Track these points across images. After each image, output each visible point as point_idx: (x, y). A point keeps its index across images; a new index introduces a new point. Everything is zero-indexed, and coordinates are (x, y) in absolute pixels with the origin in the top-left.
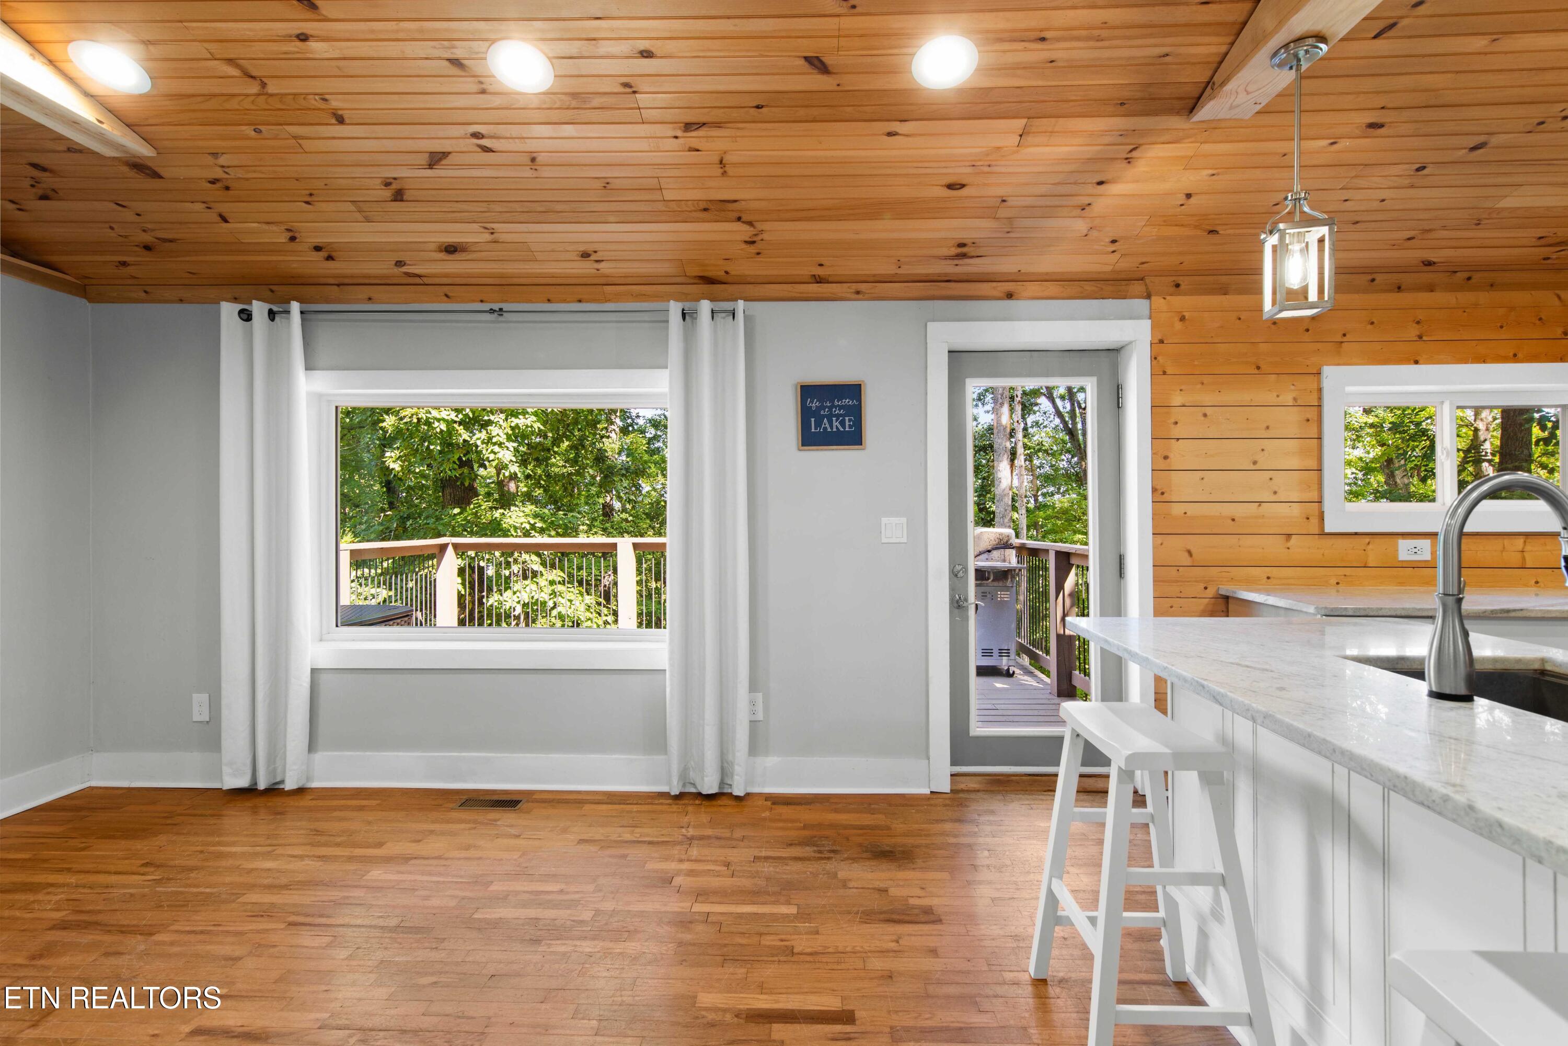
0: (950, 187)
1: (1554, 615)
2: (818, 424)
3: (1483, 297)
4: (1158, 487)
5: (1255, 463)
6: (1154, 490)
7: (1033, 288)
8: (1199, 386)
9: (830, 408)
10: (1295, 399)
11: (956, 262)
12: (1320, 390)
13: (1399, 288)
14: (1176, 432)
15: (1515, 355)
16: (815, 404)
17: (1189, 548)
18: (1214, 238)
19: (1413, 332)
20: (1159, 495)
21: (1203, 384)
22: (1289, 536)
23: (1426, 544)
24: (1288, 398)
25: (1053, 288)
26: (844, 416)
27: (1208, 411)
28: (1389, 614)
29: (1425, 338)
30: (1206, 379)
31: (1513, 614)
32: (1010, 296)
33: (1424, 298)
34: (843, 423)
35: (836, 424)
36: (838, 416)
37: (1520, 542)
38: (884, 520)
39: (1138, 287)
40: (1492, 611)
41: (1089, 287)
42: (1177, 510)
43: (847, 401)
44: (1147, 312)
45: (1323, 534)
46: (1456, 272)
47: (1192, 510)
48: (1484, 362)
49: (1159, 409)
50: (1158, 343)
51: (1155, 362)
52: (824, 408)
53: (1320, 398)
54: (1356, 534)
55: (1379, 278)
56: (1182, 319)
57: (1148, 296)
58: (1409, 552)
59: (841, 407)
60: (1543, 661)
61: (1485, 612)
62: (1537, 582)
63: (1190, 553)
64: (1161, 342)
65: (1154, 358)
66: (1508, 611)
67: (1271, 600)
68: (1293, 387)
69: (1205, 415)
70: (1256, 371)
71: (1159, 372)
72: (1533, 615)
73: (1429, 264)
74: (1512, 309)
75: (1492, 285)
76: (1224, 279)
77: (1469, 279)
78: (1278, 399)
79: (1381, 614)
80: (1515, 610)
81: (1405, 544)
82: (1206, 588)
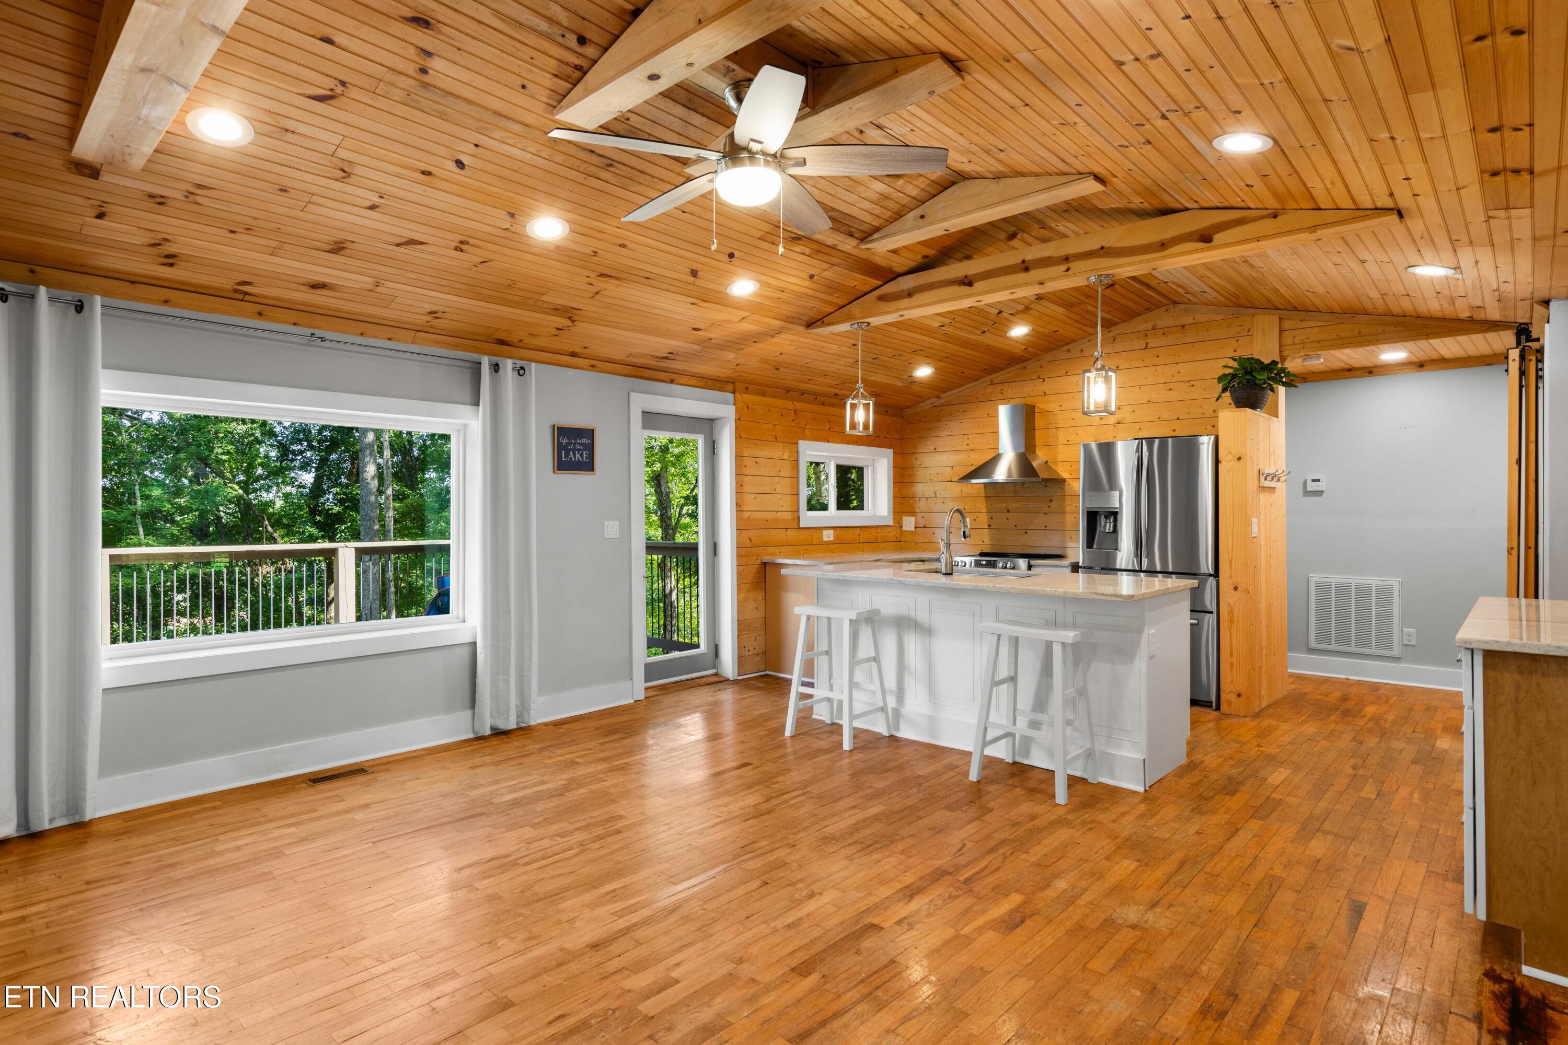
0: (694, 329)
2: (567, 455)
4: (738, 503)
5: (774, 490)
7: (683, 379)
8: (754, 446)
9: (574, 444)
10: (789, 457)
11: (663, 360)
12: (798, 452)
13: (824, 404)
14: (745, 471)
15: (857, 441)
16: (565, 441)
17: (750, 537)
18: (777, 372)
19: (827, 426)
20: (739, 506)
21: (756, 445)
22: (787, 529)
23: (831, 532)
24: (786, 456)
25: (694, 381)
26: (582, 450)
27: (758, 460)
30: (757, 442)
32: (672, 382)
34: (582, 455)
35: (578, 456)
36: (579, 450)
37: (859, 530)
38: (606, 523)
39: (730, 387)
41: (710, 383)
42: (746, 516)
43: (584, 441)
44: (733, 401)
45: (799, 528)
47: (755, 515)
49: (739, 457)
50: (738, 420)
51: (736, 430)
52: (570, 444)
53: (798, 457)
54: (810, 528)
55: (819, 398)
56: (748, 407)
57: (734, 392)
58: (827, 537)
59: (581, 444)
63: (751, 540)
65: (736, 428)
67: (798, 562)
68: (788, 450)
69: (757, 463)
70: (775, 440)
71: (739, 437)
73: (836, 395)
76: (765, 389)
78: (783, 456)
81: (825, 532)
82: (757, 559)
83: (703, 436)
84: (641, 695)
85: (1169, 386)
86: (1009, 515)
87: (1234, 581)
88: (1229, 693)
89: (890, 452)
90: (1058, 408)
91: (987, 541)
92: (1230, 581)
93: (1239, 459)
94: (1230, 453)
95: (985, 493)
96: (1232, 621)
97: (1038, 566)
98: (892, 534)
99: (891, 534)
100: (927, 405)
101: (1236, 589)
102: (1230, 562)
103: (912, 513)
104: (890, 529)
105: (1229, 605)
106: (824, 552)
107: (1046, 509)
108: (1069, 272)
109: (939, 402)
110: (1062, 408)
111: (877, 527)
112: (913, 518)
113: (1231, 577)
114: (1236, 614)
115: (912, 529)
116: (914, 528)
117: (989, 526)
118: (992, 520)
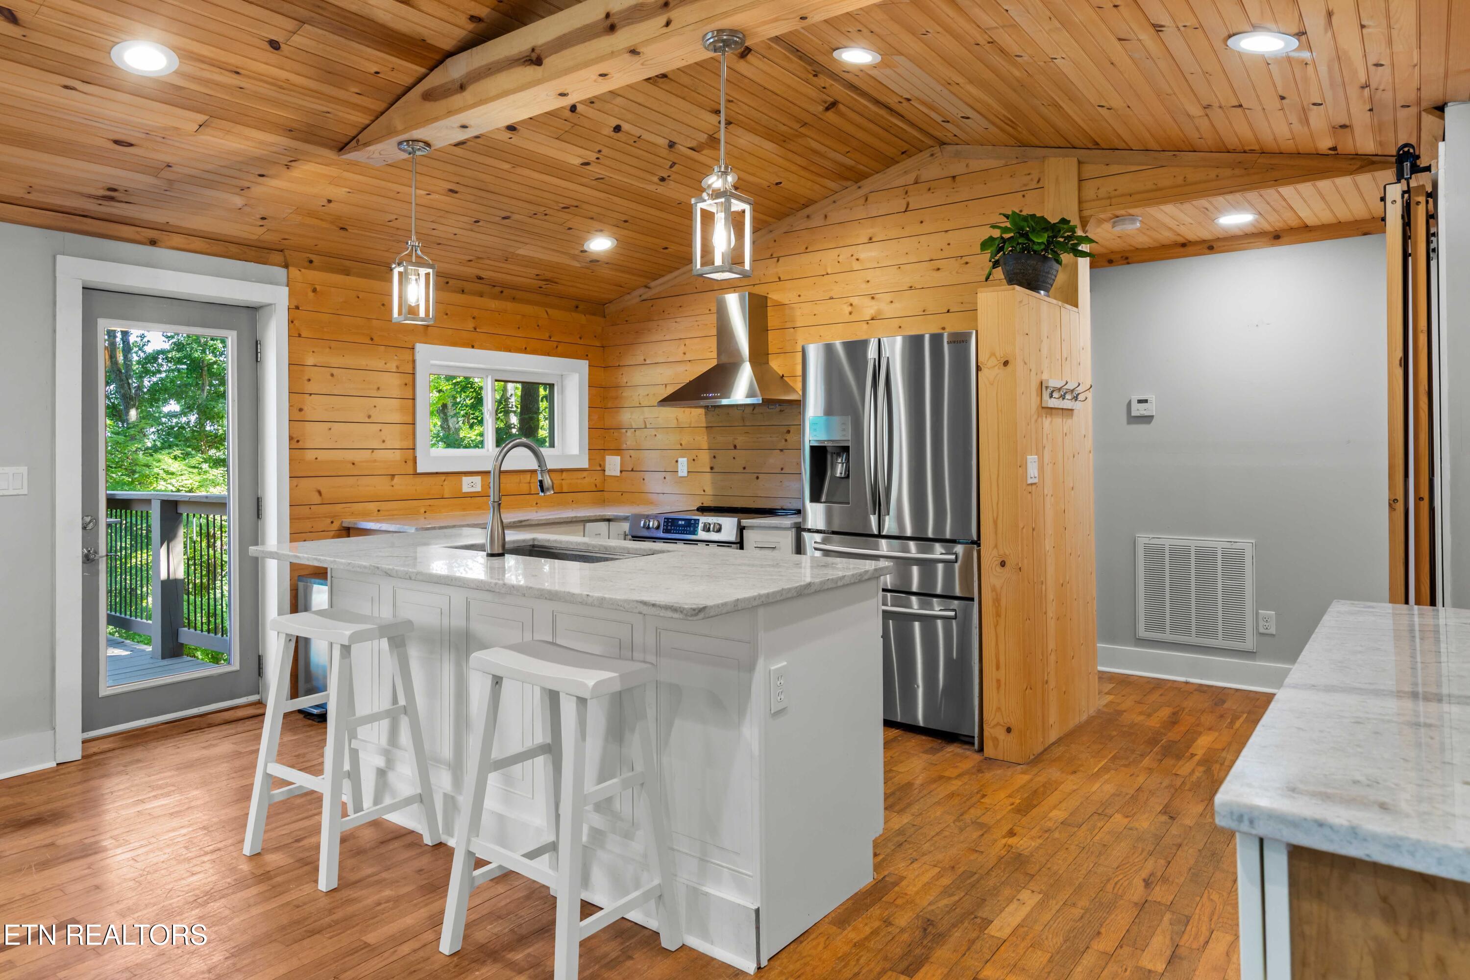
0: (117, 142)
1: (543, 522)
3: (509, 306)
4: (294, 436)
5: (369, 417)
6: (291, 438)
7: (177, 240)
8: (328, 350)
10: (397, 367)
11: (100, 202)
12: (414, 361)
13: (463, 291)
14: (308, 388)
15: (526, 348)
17: (319, 488)
18: (343, 233)
19: (470, 325)
20: (295, 443)
21: (330, 348)
22: (393, 476)
23: (478, 480)
24: (392, 366)
25: (198, 243)
27: (335, 371)
29: (478, 330)
30: (333, 344)
31: (524, 523)
32: (153, 243)
33: (477, 301)
37: (528, 476)
39: (277, 257)
40: (514, 522)
41: (233, 249)
42: (310, 455)
44: (285, 280)
45: (416, 474)
46: (494, 286)
47: (322, 455)
48: (510, 351)
49: (295, 366)
50: (294, 309)
51: (292, 325)
53: (414, 368)
54: (437, 473)
55: (451, 282)
56: (314, 290)
57: (286, 266)
58: (468, 486)
60: (534, 540)
61: (510, 523)
62: (537, 504)
63: (320, 493)
64: (297, 308)
65: (291, 322)
66: (521, 522)
68: (396, 357)
69: (332, 375)
70: (370, 342)
71: (295, 334)
72: (533, 523)
73: (480, 278)
74: (524, 316)
75: (514, 299)
76: (347, 263)
77: (502, 292)
78: (386, 366)
80: (525, 521)
81: (466, 480)
82: (332, 522)
83: (235, 333)
84: (75, 753)
85: (937, 264)
86: (734, 453)
87: (1001, 552)
88: (993, 727)
89: (584, 365)
90: (797, 299)
91: (709, 491)
92: (995, 552)
93: (1006, 363)
94: (993, 354)
95: (707, 422)
96: (998, 615)
97: (752, 527)
98: (588, 481)
99: (586, 480)
100: (632, 300)
101: (1003, 564)
102: (995, 522)
103: (618, 451)
104: (585, 474)
105: (994, 589)
106: (464, 510)
107: (782, 444)
108: (671, 27)
109: (648, 294)
110: (802, 299)
111: (562, 471)
112: (619, 458)
113: (996, 546)
114: (1003, 602)
115: (618, 474)
116: (621, 472)
117: (712, 468)
118: (714, 460)
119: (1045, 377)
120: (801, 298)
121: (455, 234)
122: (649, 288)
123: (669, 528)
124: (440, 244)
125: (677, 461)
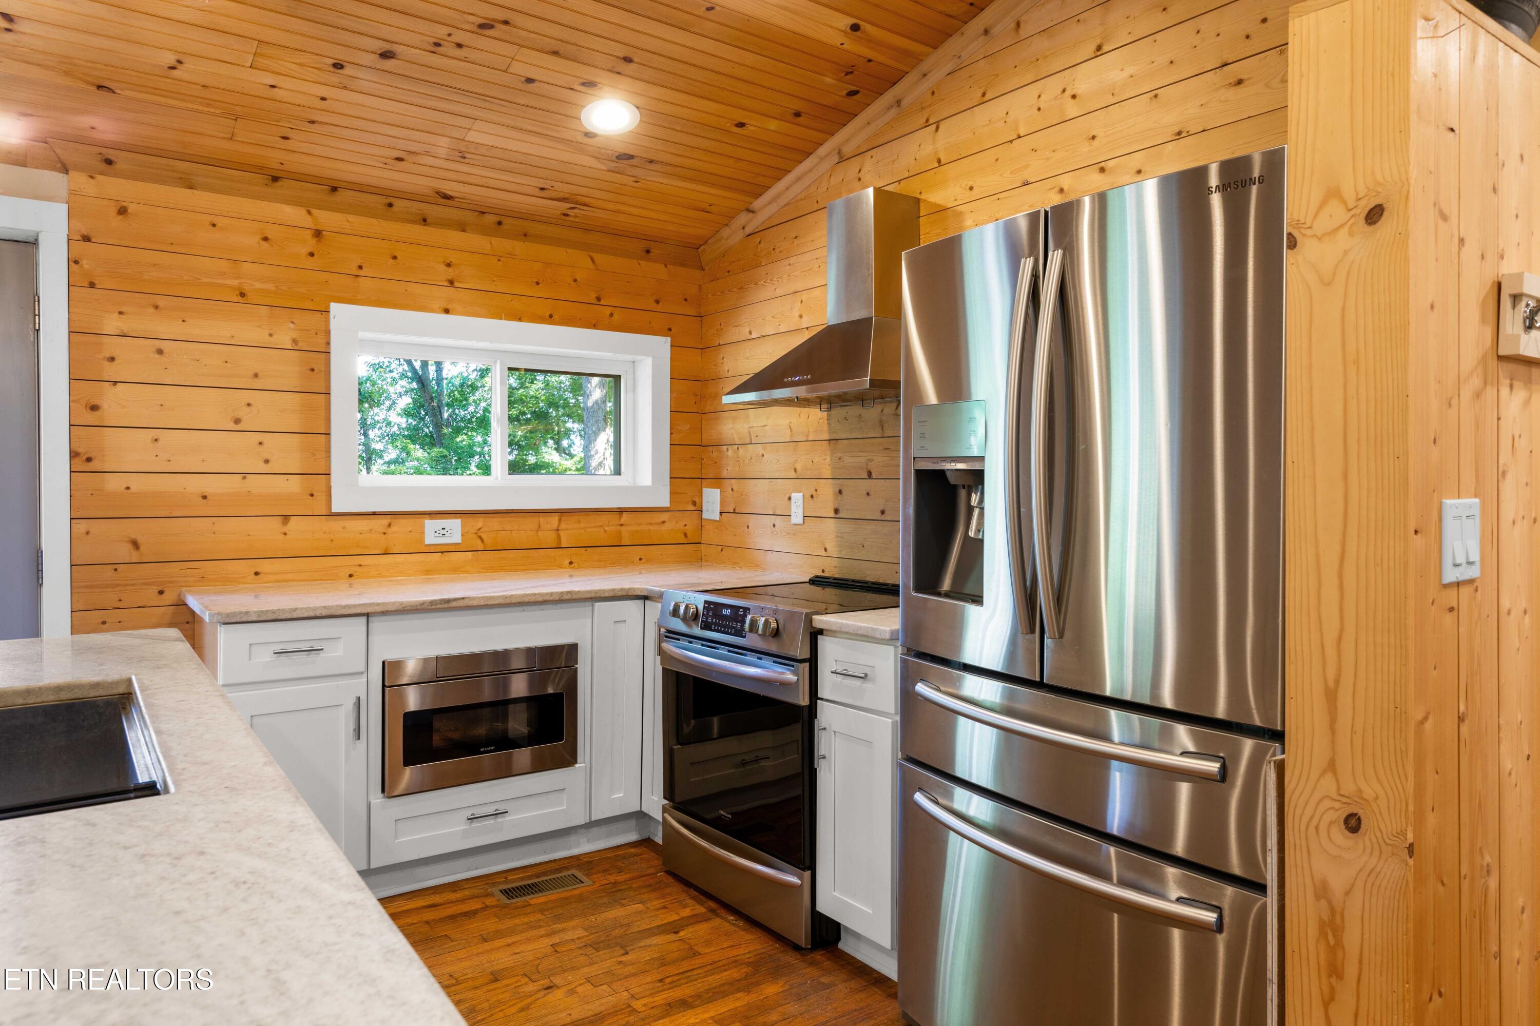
1: (497, 602)
3: (519, 247)
4: (80, 450)
5: (237, 421)
6: (74, 455)
8: (151, 310)
10: (295, 341)
12: (328, 333)
13: (425, 220)
14: (110, 371)
15: (551, 316)
17: (133, 536)
19: (442, 276)
20: (84, 461)
21: (156, 307)
22: (286, 518)
23: (455, 524)
24: (284, 338)
27: (165, 345)
28: (306, 615)
29: (456, 284)
30: (162, 302)
31: (454, 604)
33: (455, 237)
37: (554, 520)
40: (432, 602)
42: (114, 484)
44: (64, 193)
45: (328, 514)
46: (483, 213)
47: (138, 484)
48: (520, 320)
49: (85, 336)
50: (81, 239)
51: (74, 267)
53: (327, 343)
54: (374, 514)
55: (399, 204)
56: (122, 211)
57: (64, 171)
58: (437, 534)
61: (423, 603)
63: (135, 544)
64: (87, 239)
66: (448, 601)
68: (292, 326)
69: (160, 352)
70: (241, 300)
71: (83, 283)
72: (475, 603)
73: (446, 196)
74: (548, 264)
75: (525, 235)
77: (500, 223)
78: (271, 339)
79: (295, 615)
80: (455, 600)
81: (431, 527)
82: (161, 592)
86: (867, 484)
87: (1349, 788)
89: (662, 344)
90: (968, 196)
91: (833, 550)
92: (1328, 784)
93: (1374, 215)
94: (1333, 194)
95: (831, 431)
96: (1335, 970)
97: (833, 633)
98: (672, 527)
99: (667, 526)
100: (732, 236)
101: (1353, 824)
102: (1331, 695)
103: (717, 481)
104: (665, 516)
105: (1322, 891)
106: (427, 572)
109: (755, 223)
110: (975, 194)
111: (621, 511)
112: (718, 491)
113: (1332, 766)
114: (1352, 939)
115: (717, 517)
116: (721, 513)
117: (836, 511)
118: (840, 497)
119: (1508, 268)
120: (975, 190)
121: (323, 99)
122: (753, 212)
123: (710, 620)
124: (313, 122)
125: (790, 499)
